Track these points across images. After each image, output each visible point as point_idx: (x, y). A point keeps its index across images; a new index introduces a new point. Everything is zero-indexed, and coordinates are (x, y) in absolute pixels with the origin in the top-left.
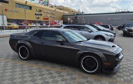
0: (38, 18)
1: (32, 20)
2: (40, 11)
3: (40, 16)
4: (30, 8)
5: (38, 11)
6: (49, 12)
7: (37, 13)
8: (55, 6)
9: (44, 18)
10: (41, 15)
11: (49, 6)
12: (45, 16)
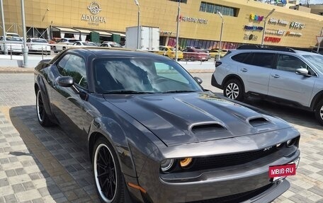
0: (251, 38)
1: (234, 43)
2: (260, 19)
3: (255, 33)
4: (235, 11)
5: (253, 18)
6: (285, 22)
7: (251, 25)
8: (308, 6)
9: (266, 38)
10: (261, 29)
11: (288, 5)
12: (272, 32)
